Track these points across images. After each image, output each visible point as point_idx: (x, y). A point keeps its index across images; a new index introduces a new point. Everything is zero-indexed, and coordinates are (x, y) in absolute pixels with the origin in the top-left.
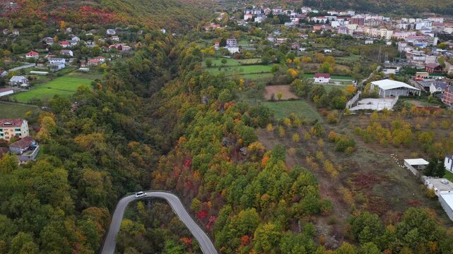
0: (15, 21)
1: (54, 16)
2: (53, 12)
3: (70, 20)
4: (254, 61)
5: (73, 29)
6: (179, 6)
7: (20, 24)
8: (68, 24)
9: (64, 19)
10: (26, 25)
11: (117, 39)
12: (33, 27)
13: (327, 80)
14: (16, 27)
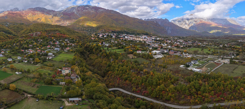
0: (41, 37)
1: (50, 36)
2: (50, 35)
3: (55, 37)
4: (115, 48)
5: (56, 39)
6: (78, 33)
7: (42, 38)
8: (54, 38)
9: (53, 36)
10: (44, 38)
11: (69, 42)
12: (45, 39)
13: (141, 52)
14: (41, 39)
